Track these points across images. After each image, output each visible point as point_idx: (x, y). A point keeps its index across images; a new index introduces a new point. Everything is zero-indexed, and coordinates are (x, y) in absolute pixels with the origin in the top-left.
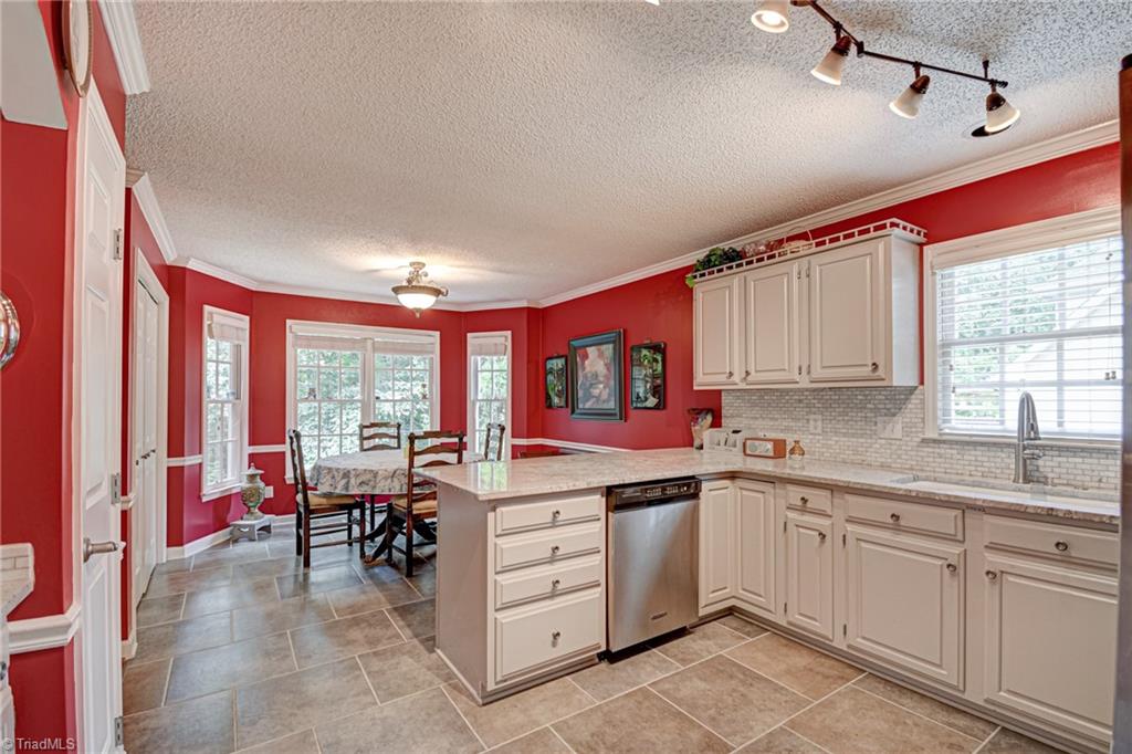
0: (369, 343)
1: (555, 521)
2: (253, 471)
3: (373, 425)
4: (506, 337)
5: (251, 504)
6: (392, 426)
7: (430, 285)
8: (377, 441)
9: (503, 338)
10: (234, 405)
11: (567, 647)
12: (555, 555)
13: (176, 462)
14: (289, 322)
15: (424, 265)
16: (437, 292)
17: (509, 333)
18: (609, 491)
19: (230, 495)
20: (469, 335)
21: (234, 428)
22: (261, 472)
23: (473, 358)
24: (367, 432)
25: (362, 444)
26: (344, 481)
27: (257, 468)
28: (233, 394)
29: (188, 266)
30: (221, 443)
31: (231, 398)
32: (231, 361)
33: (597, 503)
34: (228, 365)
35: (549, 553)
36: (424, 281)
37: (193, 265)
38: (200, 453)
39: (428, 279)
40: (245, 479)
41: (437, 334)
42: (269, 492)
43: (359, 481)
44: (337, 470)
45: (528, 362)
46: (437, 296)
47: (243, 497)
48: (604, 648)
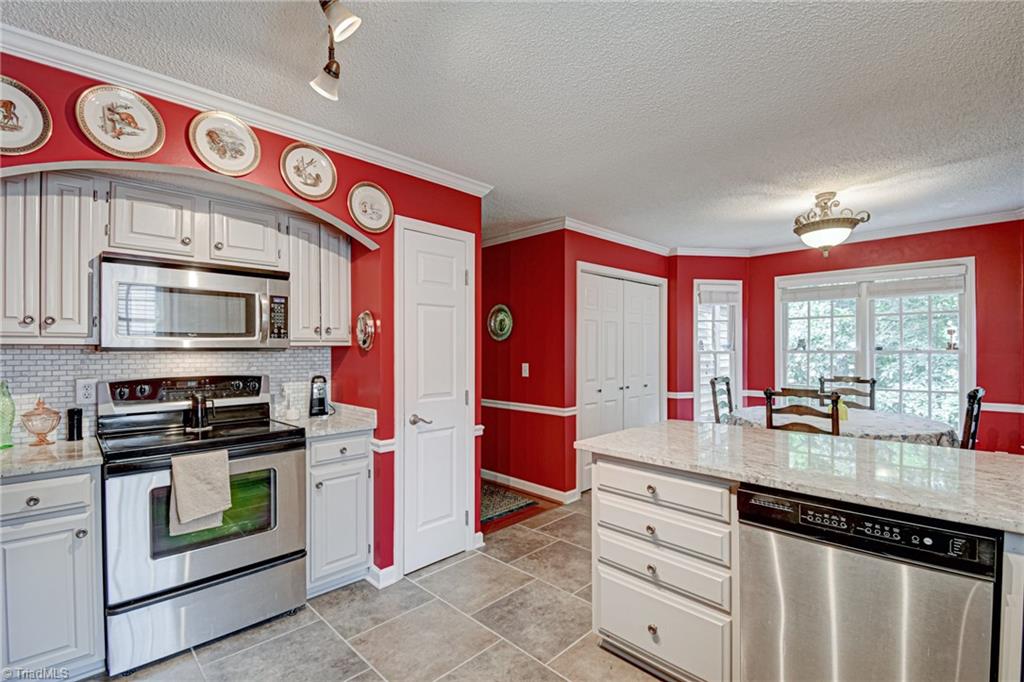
0: (864, 286)
3: (837, 379)
7: (844, 216)
10: (731, 355)
14: (777, 279)
15: (833, 194)
16: (852, 223)
28: (730, 346)
29: (679, 254)
31: (728, 349)
32: (727, 319)
34: (723, 323)
36: (835, 213)
37: (681, 252)
38: (692, 391)
39: (839, 208)
46: (853, 228)
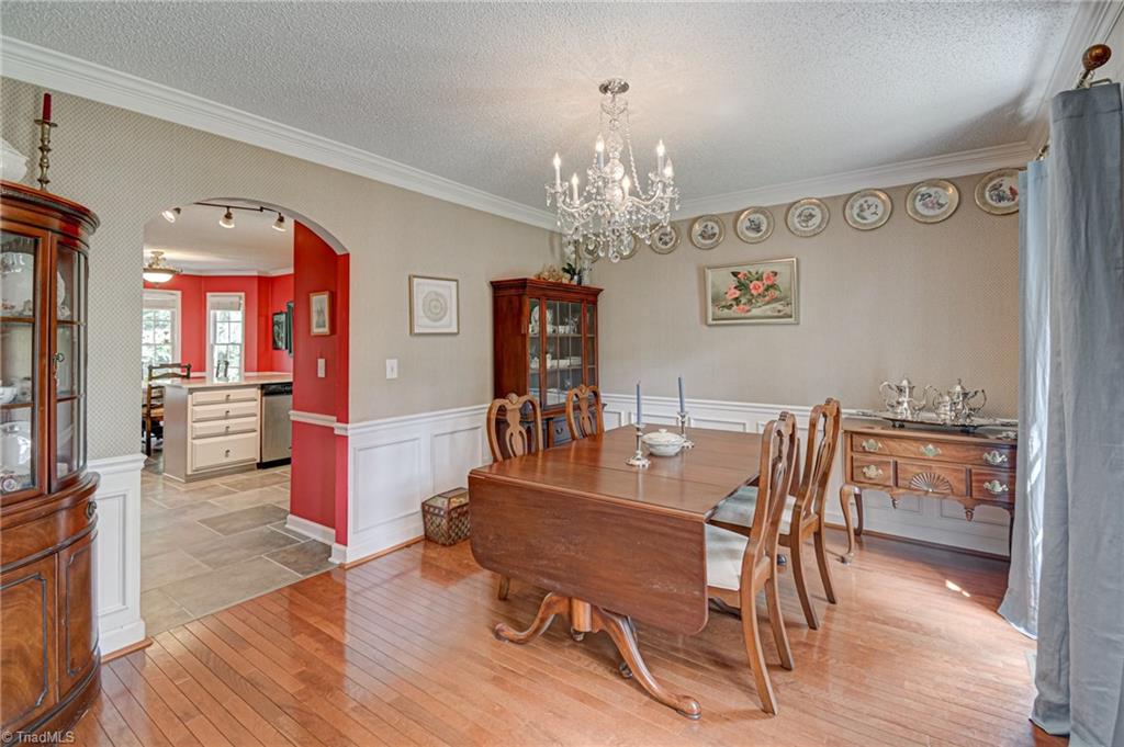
1: (228, 400)
4: (240, 298)
9: (238, 297)
11: (233, 458)
12: (227, 417)
15: (162, 253)
16: (173, 271)
17: (243, 294)
18: (263, 387)
20: (208, 294)
23: (212, 312)
33: (256, 393)
35: (224, 414)
41: (179, 293)
45: (259, 315)
48: (258, 461)
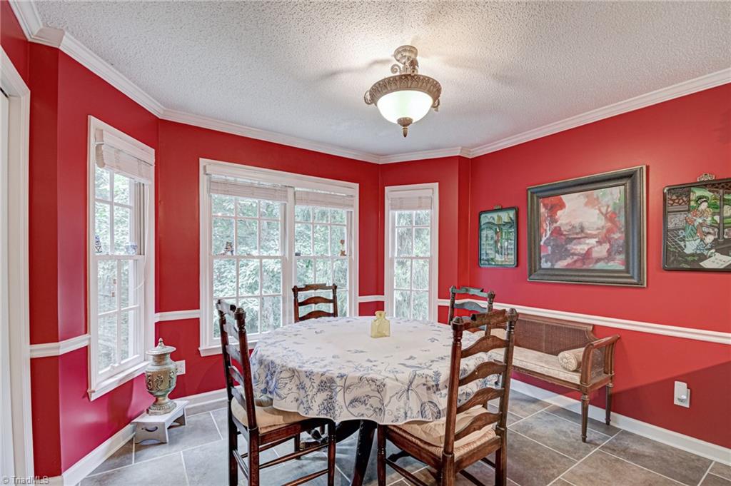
0: (290, 192)
2: (162, 349)
3: (308, 288)
4: (432, 189)
5: (159, 394)
6: (329, 288)
8: (313, 308)
9: (431, 191)
10: (136, 261)
13: (46, 350)
14: (203, 162)
17: (434, 186)
19: (132, 380)
20: (387, 189)
21: (136, 293)
22: (172, 349)
23: (391, 213)
24: (302, 296)
25: (296, 312)
26: (322, 396)
27: (166, 344)
28: (134, 247)
30: (119, 313)
31: (132, 252)
32: (132, 205)
34: (128, 210)
38: (86, 333)
40: (151, 361)
41: (357, 186)
42: (180, 367)
43: (349, 397)
44: (309, 375)
45: (459, 216)
47: (149, 383)
